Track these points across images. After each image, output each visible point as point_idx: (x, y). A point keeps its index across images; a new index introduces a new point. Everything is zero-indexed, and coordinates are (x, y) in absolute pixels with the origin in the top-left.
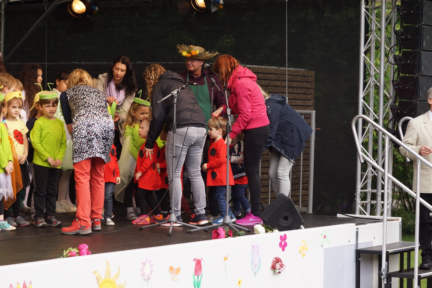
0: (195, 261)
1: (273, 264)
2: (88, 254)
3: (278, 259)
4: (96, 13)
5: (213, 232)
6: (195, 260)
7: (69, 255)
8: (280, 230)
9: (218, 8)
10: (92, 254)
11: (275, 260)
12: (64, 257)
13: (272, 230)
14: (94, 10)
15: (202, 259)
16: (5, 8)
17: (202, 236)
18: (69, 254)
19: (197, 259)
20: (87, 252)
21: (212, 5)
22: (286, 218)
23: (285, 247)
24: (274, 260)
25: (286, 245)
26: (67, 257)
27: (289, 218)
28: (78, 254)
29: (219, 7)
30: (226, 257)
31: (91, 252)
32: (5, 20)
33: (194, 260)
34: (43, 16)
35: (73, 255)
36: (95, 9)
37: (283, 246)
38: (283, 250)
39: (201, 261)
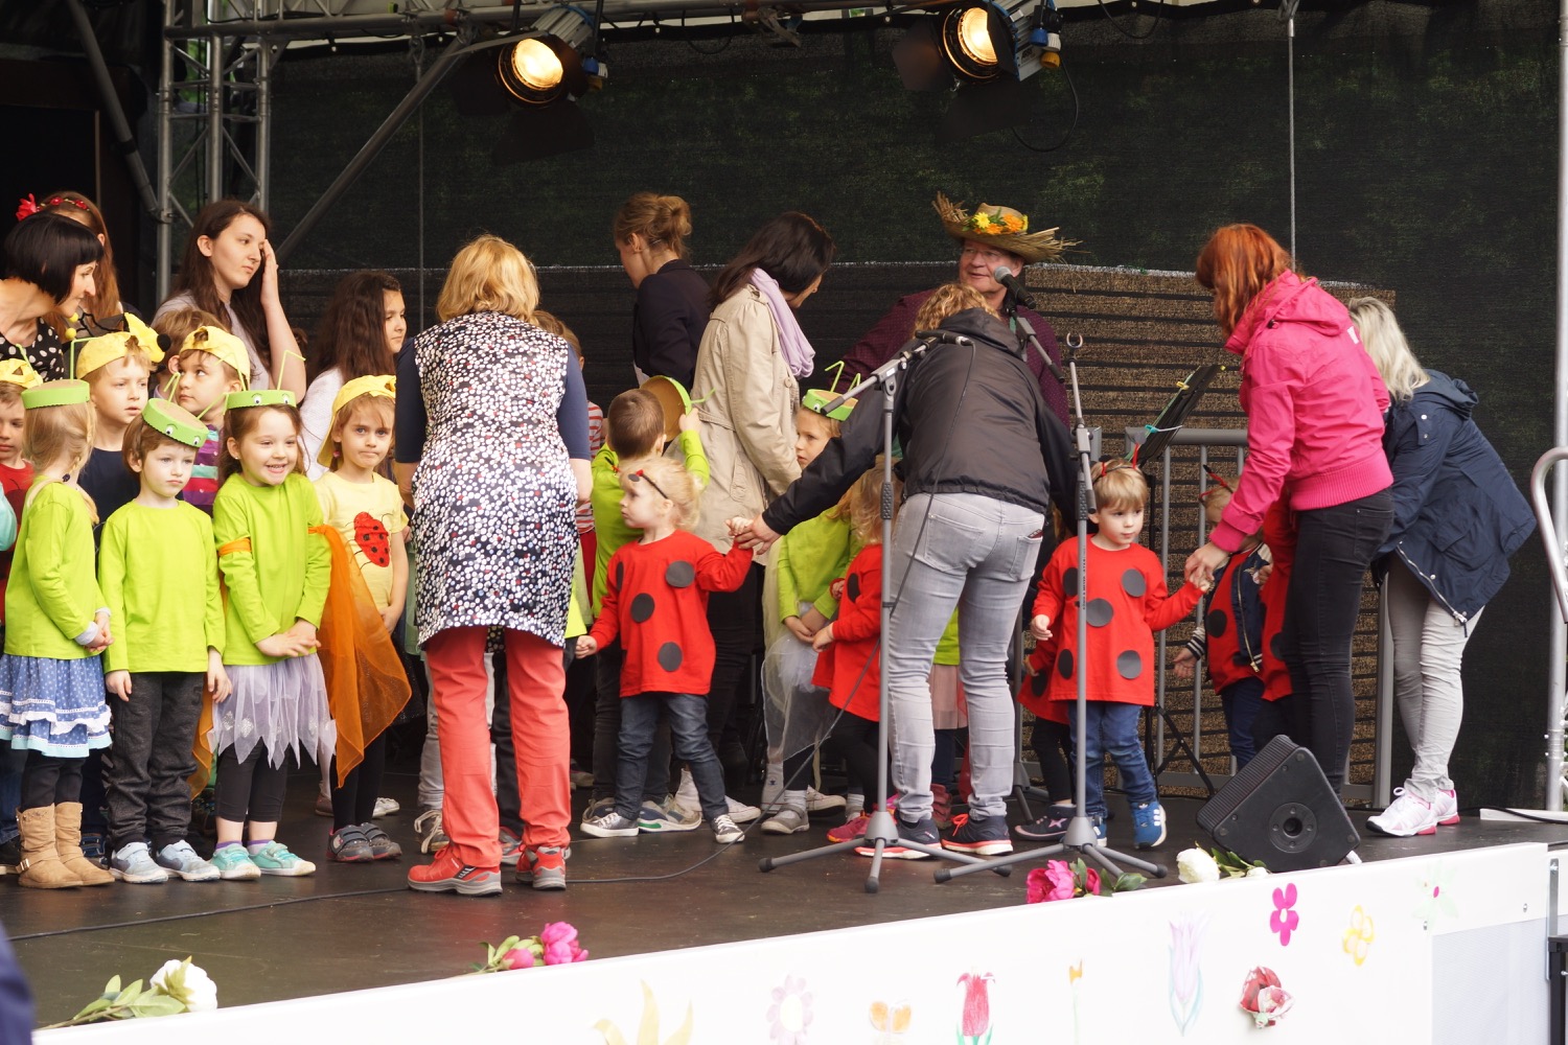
0: (963, 984)
1: (1247, 994)
2: (576, 958)
3: (1264, 972)
4: (600, 86)
5: (1029, 877)
6: (964, 978)
7: (509, 962)
8: (1275, 868)
9: (1041, 63)
10: (591, 957)
11: (1254, 976)
12: (488, 969)
13: (1244, 868)
14: (593, 76)
15: (988, 975)
16: (271, 73)
17: (989, 892)
18: (507, 958)
19: (972, 975)
20: (572, 952)
21: (1019, 55)
22: (1295, 826)
23: (1292, 932)
24: (1253, 980)
25: (1293, 921)
26: (499, 970)
27: (1305, 823)
28: (540, 961)
29: (1044, 60)
30: (1076, 968)
31: (586, 952)
32: (272, 114)
33: (960, 981)
34: (409, 98)
35: (523, 962)
36: (596, 73)
37: (1285, 928)
38: (1285, 940)
39: (984, 981)
